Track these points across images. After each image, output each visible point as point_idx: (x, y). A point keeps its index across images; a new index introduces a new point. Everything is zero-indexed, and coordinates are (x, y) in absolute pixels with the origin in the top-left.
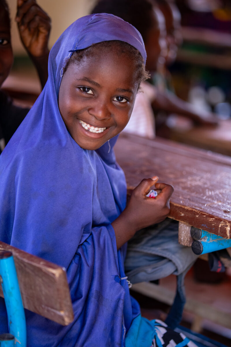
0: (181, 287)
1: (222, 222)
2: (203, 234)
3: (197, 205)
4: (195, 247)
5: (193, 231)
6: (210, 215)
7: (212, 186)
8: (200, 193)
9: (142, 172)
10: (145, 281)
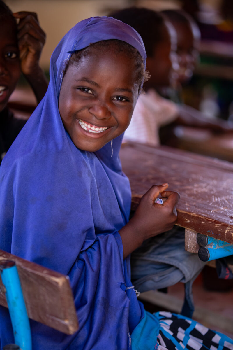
0: (188, 295)
1: (228, 228)
2: (209, 240)
3: (202, 211)
4: (202, 253)
5: (199, 238)
6: (216, 221)
7: (219, 192)
8: (206, 200)
9: (148, 180)
10: (153, 289)
